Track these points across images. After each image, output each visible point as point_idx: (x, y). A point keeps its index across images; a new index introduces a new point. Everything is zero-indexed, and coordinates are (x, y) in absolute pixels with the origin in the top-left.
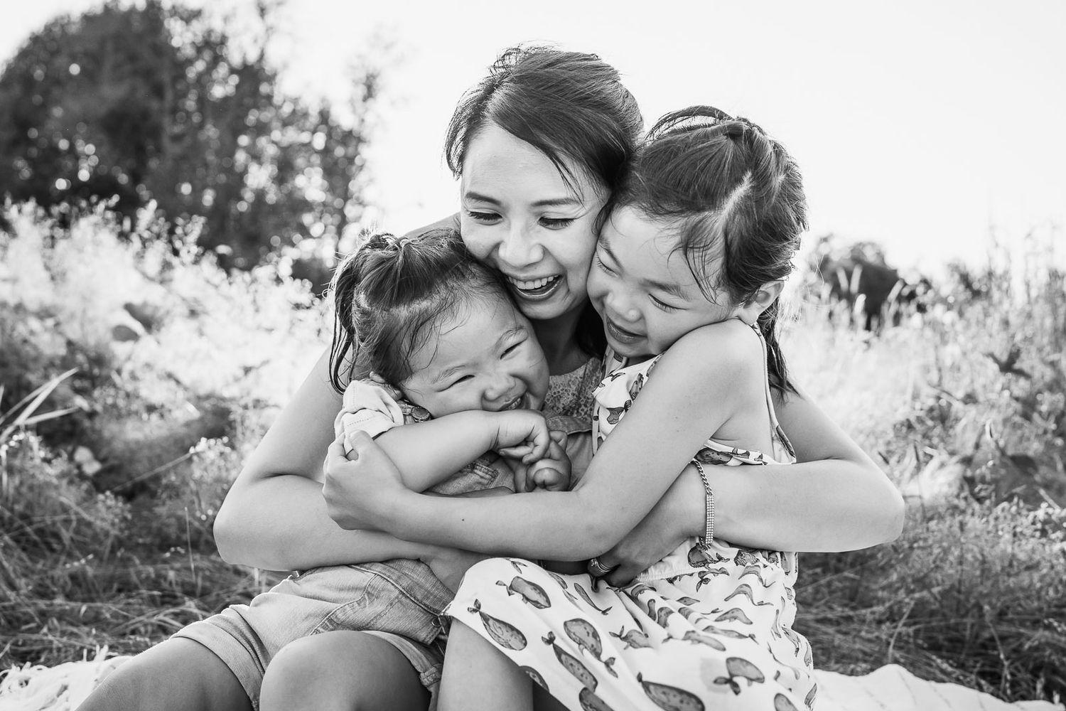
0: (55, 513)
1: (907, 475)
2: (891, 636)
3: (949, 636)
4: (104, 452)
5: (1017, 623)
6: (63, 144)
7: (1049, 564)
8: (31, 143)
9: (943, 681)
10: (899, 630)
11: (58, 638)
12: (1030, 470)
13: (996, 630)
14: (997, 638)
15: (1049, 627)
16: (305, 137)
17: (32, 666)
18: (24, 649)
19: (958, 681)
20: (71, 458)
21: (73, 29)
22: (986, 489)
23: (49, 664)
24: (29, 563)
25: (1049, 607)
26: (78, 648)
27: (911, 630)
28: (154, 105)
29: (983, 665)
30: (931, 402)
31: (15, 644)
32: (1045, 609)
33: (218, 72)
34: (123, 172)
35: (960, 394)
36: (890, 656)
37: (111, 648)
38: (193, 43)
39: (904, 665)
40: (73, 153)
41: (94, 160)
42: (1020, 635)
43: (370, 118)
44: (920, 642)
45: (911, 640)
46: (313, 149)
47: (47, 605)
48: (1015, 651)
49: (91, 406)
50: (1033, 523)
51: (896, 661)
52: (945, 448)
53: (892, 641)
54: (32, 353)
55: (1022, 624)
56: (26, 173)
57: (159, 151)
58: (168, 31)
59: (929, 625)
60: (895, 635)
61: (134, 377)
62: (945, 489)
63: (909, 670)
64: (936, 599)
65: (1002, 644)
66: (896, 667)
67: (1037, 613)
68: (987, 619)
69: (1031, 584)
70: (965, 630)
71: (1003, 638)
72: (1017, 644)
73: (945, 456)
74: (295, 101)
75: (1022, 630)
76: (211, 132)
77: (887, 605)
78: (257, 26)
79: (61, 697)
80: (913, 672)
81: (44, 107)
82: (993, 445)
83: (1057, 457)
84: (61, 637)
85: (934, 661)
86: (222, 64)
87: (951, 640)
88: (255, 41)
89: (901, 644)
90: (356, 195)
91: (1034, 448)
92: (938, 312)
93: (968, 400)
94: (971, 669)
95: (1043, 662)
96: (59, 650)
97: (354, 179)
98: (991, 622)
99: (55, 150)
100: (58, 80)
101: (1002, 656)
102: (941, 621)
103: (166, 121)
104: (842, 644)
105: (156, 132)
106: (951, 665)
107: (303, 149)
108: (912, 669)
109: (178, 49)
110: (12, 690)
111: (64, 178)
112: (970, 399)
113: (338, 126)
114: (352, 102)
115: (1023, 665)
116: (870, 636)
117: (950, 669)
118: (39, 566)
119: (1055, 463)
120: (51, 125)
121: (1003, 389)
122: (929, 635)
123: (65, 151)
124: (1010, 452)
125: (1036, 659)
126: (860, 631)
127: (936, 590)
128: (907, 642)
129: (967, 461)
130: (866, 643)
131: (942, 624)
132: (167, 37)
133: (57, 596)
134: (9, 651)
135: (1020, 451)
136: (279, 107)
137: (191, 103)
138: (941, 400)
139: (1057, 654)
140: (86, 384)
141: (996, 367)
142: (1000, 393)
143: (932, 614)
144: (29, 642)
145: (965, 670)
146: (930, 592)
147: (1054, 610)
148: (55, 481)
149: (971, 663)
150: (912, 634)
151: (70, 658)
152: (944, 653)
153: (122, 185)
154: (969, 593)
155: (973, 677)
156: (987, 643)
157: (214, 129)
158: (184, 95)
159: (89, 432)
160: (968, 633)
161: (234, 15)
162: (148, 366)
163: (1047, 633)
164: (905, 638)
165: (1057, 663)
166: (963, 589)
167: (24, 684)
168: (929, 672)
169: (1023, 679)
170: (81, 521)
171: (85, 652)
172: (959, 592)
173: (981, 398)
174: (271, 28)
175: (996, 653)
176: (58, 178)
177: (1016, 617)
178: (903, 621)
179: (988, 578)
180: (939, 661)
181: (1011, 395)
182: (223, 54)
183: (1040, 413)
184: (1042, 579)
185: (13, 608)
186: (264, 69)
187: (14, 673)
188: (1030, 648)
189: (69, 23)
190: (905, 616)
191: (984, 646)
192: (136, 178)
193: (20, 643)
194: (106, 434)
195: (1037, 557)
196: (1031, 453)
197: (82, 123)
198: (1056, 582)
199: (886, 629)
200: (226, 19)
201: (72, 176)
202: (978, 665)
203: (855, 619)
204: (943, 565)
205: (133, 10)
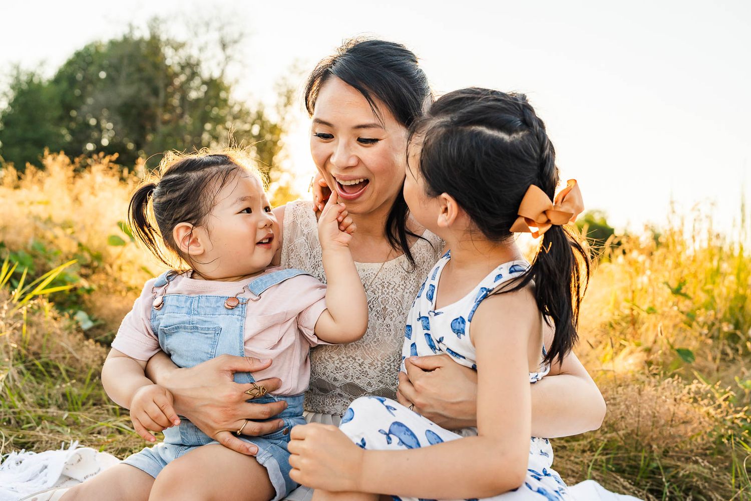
0: (57, 353)
1: (609, 357)
2: (591, 461)
3: (630, 464)
4: (95, 316)
5: (675, 458)
6: (93, 122)
7: (698, 421)
8: (72, 119)
9: (624, 494)
10: (596, 457)
11: (47, 435)
12: (689, 359)
13: (661, 463)
14: (661, 468)
15: (696, 462)
16: (246, 127)
17: (26, 451)
18: (23, 440)
19: (634, 494)
20: (71, 317)
21: (103, 50)
22: (657, 369)
23: (38, 451)
24: (36, 384)
25: (697, 449)
26: (59, 441)
27: (604, 458)
28: (152, 100)
29: (652, 485)
30: (627, 312)
31: (18, 437)
32: (695, 451)
33: (194, 82)
34: (130, 142)
35: (645, 307)
36: (589, 474)
37: (82, 442)
38: (179, 63)
39: (598, 481)
40: (98, 127)
41: (112, 133)
42: (677, 467)
43: (288, 117)
44: (610, 466)
45: (604, 465)
46: (252, 134)
47: (43, 412)
48: (673, 477)
49: (90, 285)
50: (689, 393)
51: (594, 479)
52: (634, 342)
53: (591, 464)
54: (55, 249)
55: (679, 460)
56: (68, 138)
57: (154, 130)
58: (164, 55)
59: (616, 456)
60: (593, 460)
61: (120, 269)
62: (632, 368)
63: (601, 485)
64: (621, 439)
65: (665, 472)
66: (592, 482)
67: (689, 453)
68: (655, 454)
69: (686, 433)
70: (640, 460)
71: (666, 468)
72: (675, 472)
73: (633, 346)
74: (242, 104)
75: (679, 464)
76: (188, 120)
77: (589, 440)
78: (220, 55)
79: (42, 473)
80: (605, 487)
81: (81, 98)
82: (665, 341)
83: (707, 351)
84: (49, 433)
85: (618, 480)
86: (197, 77)
87: (631, 467)
88: (219, 64)
89: (597, 466)
90: (277, 165)
91: (693, 345)
92: (635, 254)
93: (650, 311)
94: (643, 487)
95: (692, 485)
96: (47, 442)
97: (276, 155)
98: (658, 456)
99: (87, 125)
100: (91, 80)
101: (664, 480)
102: (625, 453)
103: (159, 111)
104: (559, 464)
105: (152, 118)
106: (630, 484)
107: (245, 134)
108: (603, 484)
109: (170, 66)
110: (10, 467)
111: (92, 143)
112: (651, 310)
113: (268, 121)
114: (277, 106)
115: (678, 486)
116: (577, 460)
117: (629, 486)
118: (42, 387)
119: (707, 356)
120: (85, 109)
121: (674, 305)
122: (616, 462)
123: (94, 126)
124: (677, 347)
125: (687, 483)
126: (570, 456)
127: (621, 433)
128: (601, 466)
129: (649, 351)
130: (574, 465)
131: (626, 455)
132: (162, 59)
133: (51, 406)
134: (12, 441)
135: (684, 346)
136: (232, 107)
137: (176, 101)
138: (634, 311)
139: (702, 481)
140: (88, 271)
141: (669, 291)
142: (671, 307)
143: (619, 448)
144: (28, 436)
145: (640, 488)
146: (618, 434)
147: (700, 451)
148: (58, 332)
149: (644, 483)
150: (604, 461)
151: (53, 447)
152: (626, 475)
153: (129, 150)
154: (644, 436)
155: (645, 492)
156: (655, 470)
157: (190, 118)
158: (172, 95)
159: (87, 302)
160: (642, 463)
161: (206, 47)
162: (130, 262)
163: (695, 466)
164: (600, 463)
165: (701, 487)
166: (639, 433)
167: (19, 463)
168: (615, 487)
169: (678, 496)
170: (72, 358)
171: (63, 444)
172: (637, 435)
173: (660, 311)
174: (229, 57)
175: (660, 477)
176: (88, 142)
177: (674, 454)
178: (599, 452)
179: (657, 428)
180: (622, 480)
181: (678, 310)
182: (198, 71)
183: (698, 323)
184: (693, 431)
185: (19, 413)
186: (223, 83)
187: (13, 455)
188: (683, 475)
189: (101, 45)
190: (600, 449)
191: (653, 472)
192: (139, 146)
193: (20, 437)
194: (98, 304)
195: (690, 415)
196: (690, 348)
197: (105, 109)
198: (703, 432)
199: (587, 456)
200: (201, 50)
201: (97, 142)
202: (648, 484)
203: (568, 448)
204: (626, 417)
205: (141, 40)
